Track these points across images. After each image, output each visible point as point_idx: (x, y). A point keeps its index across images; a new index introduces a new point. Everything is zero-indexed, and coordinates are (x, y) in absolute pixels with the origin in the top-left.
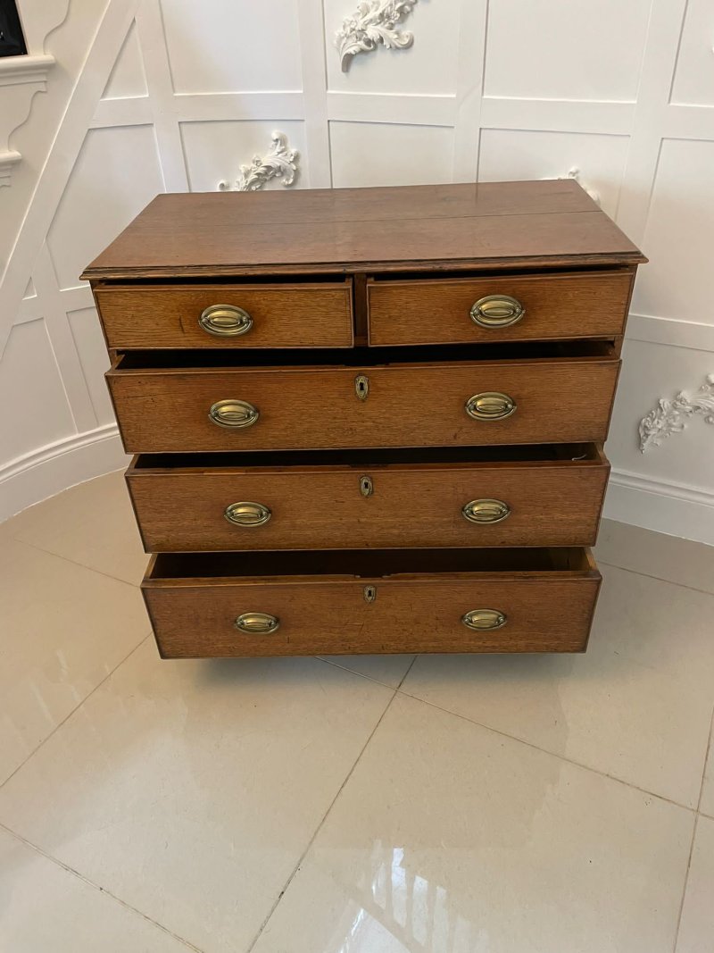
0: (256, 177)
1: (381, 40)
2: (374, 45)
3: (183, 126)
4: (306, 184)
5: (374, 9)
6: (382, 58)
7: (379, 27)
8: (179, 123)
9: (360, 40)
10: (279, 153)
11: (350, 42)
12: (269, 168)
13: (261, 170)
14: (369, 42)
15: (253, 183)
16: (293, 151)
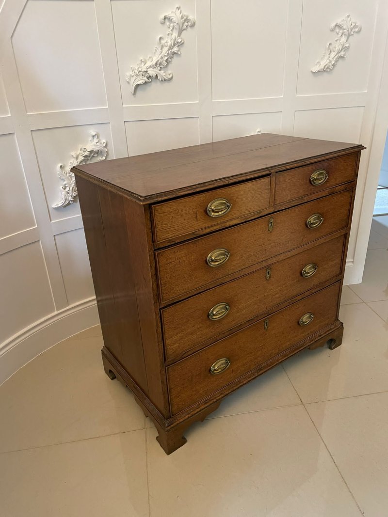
0: (83, 158)
1: (157, 76)
2: (151, 79)
3: (33, 132)
4: (113, 156)
5: (150, 61)
6: (155, 86)
7: (155, 70)
8: (31, 131)
9: (144, 77)
10: (97, 142)
11: (139, 78)
12: (91, 152)
13: (87, 153)
14: (149, 77)
15: (81, 162)
16: (104, 141)
